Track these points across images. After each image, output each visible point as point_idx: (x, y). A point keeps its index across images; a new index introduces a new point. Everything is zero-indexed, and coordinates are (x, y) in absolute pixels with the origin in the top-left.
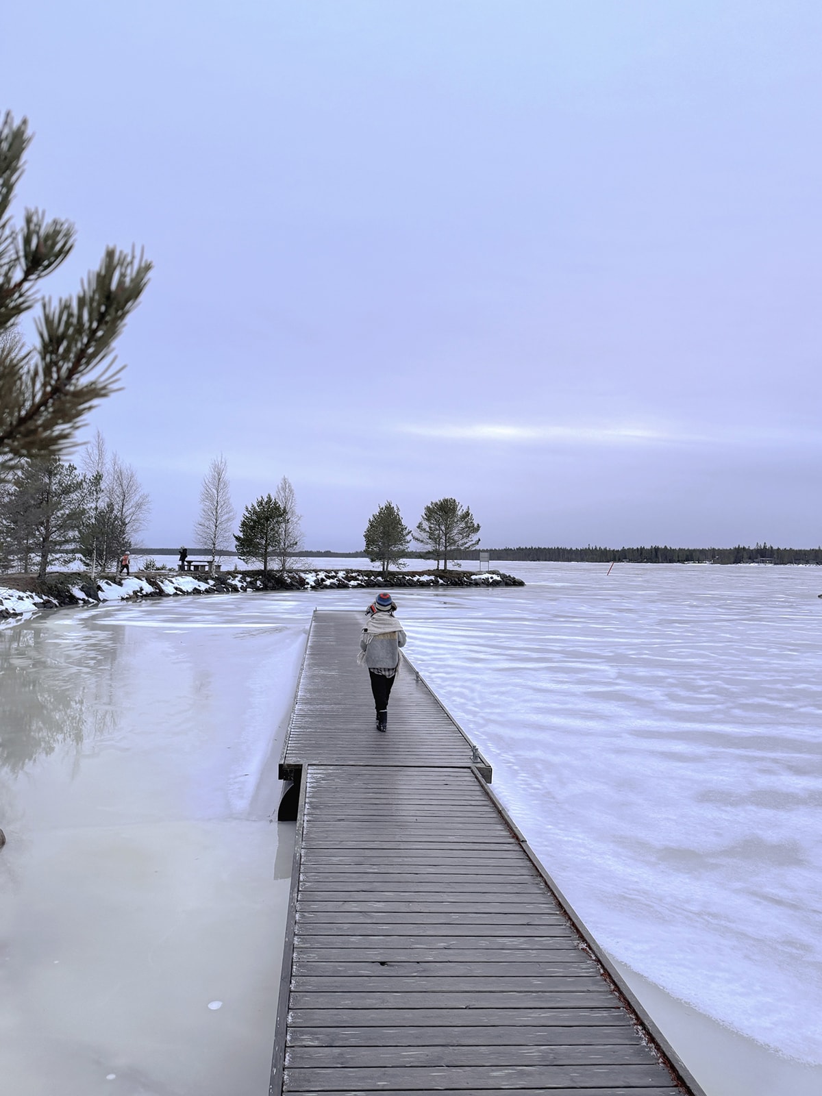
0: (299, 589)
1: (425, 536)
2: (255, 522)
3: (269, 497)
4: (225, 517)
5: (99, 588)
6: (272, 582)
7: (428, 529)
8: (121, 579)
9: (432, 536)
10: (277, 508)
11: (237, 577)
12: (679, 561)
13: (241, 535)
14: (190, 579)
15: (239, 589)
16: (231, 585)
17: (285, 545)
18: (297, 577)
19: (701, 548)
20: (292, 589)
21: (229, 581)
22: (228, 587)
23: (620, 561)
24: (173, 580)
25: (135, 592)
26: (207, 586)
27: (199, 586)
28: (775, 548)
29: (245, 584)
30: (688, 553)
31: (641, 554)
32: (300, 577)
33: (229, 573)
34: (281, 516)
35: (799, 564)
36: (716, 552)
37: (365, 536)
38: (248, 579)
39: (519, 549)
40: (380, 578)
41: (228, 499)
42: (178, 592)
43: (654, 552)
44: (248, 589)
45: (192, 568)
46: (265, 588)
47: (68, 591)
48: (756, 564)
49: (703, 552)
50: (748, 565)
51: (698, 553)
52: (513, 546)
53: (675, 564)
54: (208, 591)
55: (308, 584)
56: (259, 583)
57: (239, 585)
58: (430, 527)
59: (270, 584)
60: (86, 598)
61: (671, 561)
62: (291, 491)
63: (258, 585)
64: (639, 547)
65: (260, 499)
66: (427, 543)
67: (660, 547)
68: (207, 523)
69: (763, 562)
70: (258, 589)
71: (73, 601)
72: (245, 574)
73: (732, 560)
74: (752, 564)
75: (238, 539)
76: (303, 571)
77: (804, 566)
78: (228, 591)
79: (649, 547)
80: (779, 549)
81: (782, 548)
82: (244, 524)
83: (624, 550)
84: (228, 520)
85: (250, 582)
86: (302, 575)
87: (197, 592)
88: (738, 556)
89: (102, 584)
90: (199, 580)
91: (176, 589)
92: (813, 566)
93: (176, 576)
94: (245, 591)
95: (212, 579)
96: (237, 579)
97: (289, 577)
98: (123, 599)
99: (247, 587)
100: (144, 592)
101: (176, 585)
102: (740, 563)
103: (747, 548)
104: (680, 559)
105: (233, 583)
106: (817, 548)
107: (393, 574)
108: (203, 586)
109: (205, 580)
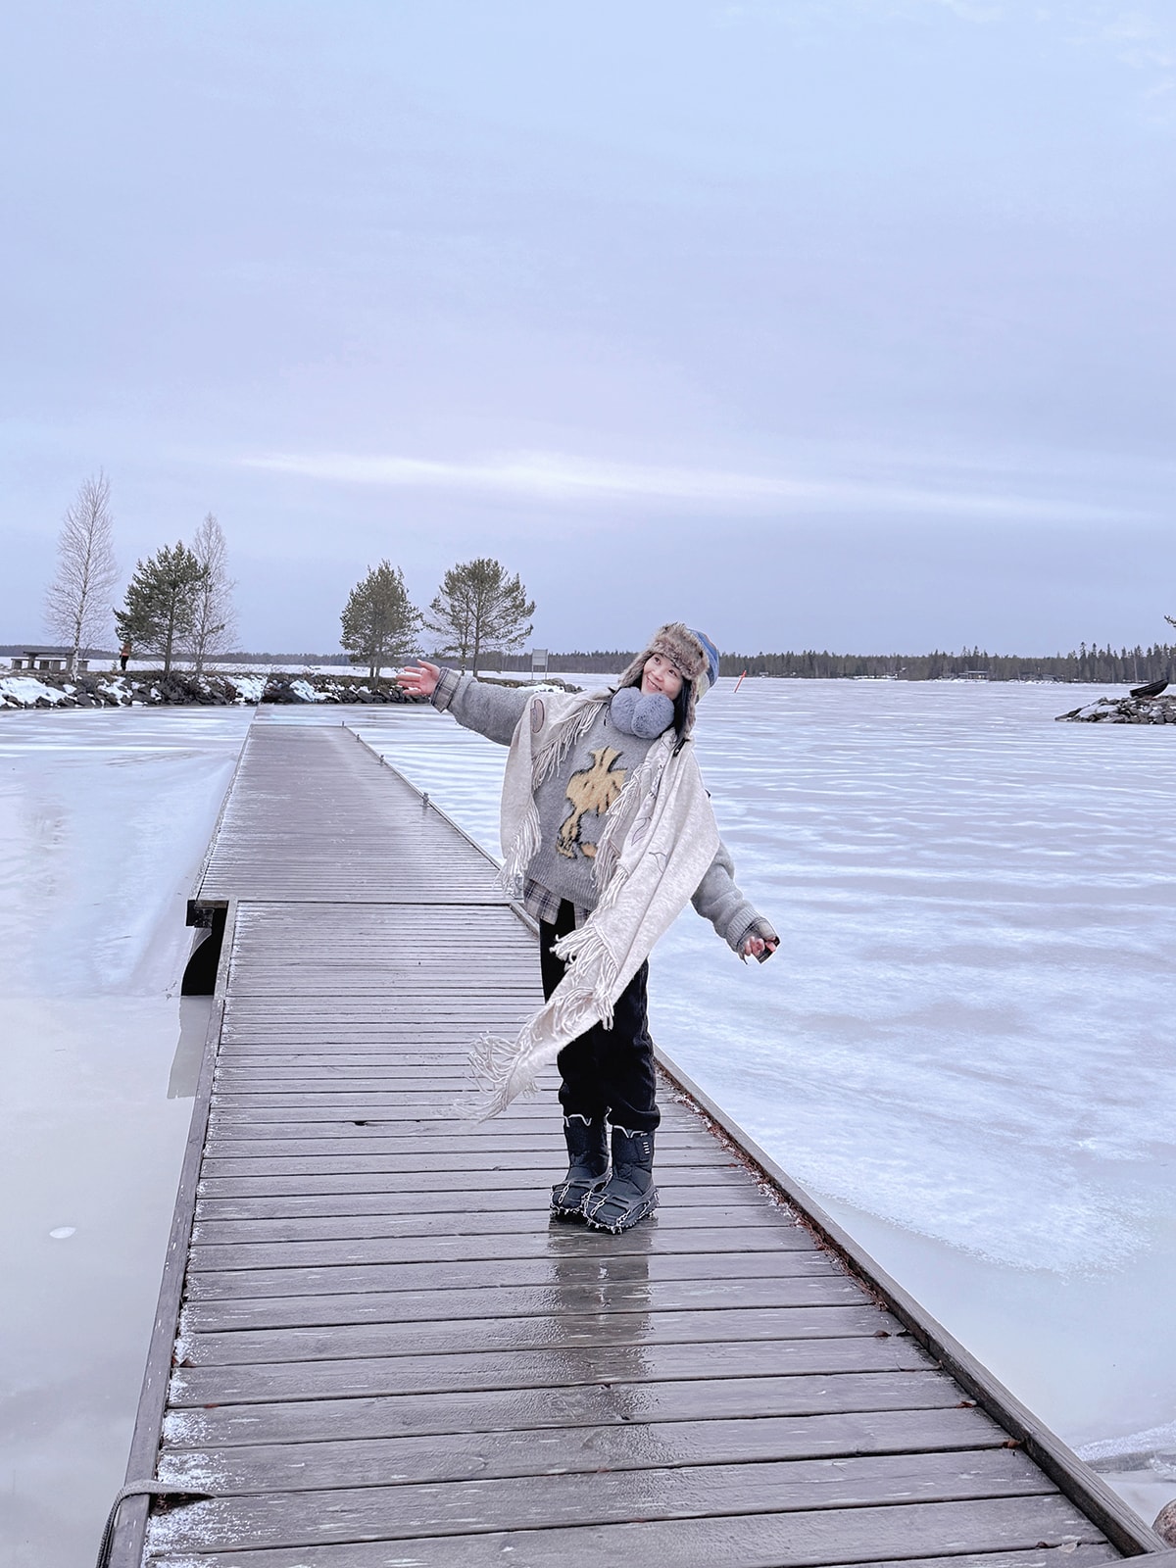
0: (224, 703)
1: (443, 621)
2: (152, 587)
3: (180, 549)
4: (100, 578)
6: (182, 692)
7: (449, 610)
9: (455, 622)
10: (193, 565)
11: (116, 680)
12: (845, 676)
13: (127, 611)
14: (32, 682)
15: (119, 702)
16: (105, 695)
17: (203, 627)
18: (222, 683)
19: (879, 656)
20: (213, 704)
21: (100, 687)
22: (99, 697)
23: (754, 674)
26: (61, 695)
27: (48, 695)
28: (991, 655)
29: (129, 693)
30: (860, 662)
31: (789, 662)
32: (228, 685)
33: (102, 674)
34: (198, 578)
35: (1027, 680)
36: (902, 662)
37: (343, 619)
38: (136, 686)
39: (597, 655)
40: (365, 689)
41: (108, 547)
42: (10, 704)
43: (807, 662)
44: (134, 702)
45: (37, 665)
46: (166, 701)
48: (962, 681)
49: (881, 660)
50: (949, 681)
51: (875, 662)
52: (587, 649)
53: (839, 680)
54: (62, 704)
55: (241, 695)
56: (154, 692)
57: (119, 694)
58: (452, 606)
59: (174, 695)
61: (834, 675)
62: (219, 539)
63: (153, 696)
64: (785, 653)
65: (163, 550)
66: (448, 633)
67: (817, 653)
68: (68, 588)
69: (973, 677)
70: (152, 703)
72: (131, 677)
73: (926, 674)
74: (956, 681)
75: (121, 617)
76: (232, 675)
77: (1035, 683)
78: (99, 705)
79: (800, 653)
80: (996, 657)
81: (1001, 655)
82: (133, 591)
83: (761, 657)
84: (107, 582)
85: (140, 691)
86: (232, 681)
87: (42, 703)
88: (936, 667)
90: (47, 684)
91: (7, 698)
92: (1048, 683)
93: (8, 676)
94: (130, 704)
95: (73, 683)
96: (115, 684)
97: (208, 683)
99: (133, 698)
101: (7, 692)
102: (937, 678)
103: (948, 654)
104: (847, 672)
105: (109, 690)
106: (1056, 657)
107: (388, 682)
108: (55, 695)
109: (60, 685)
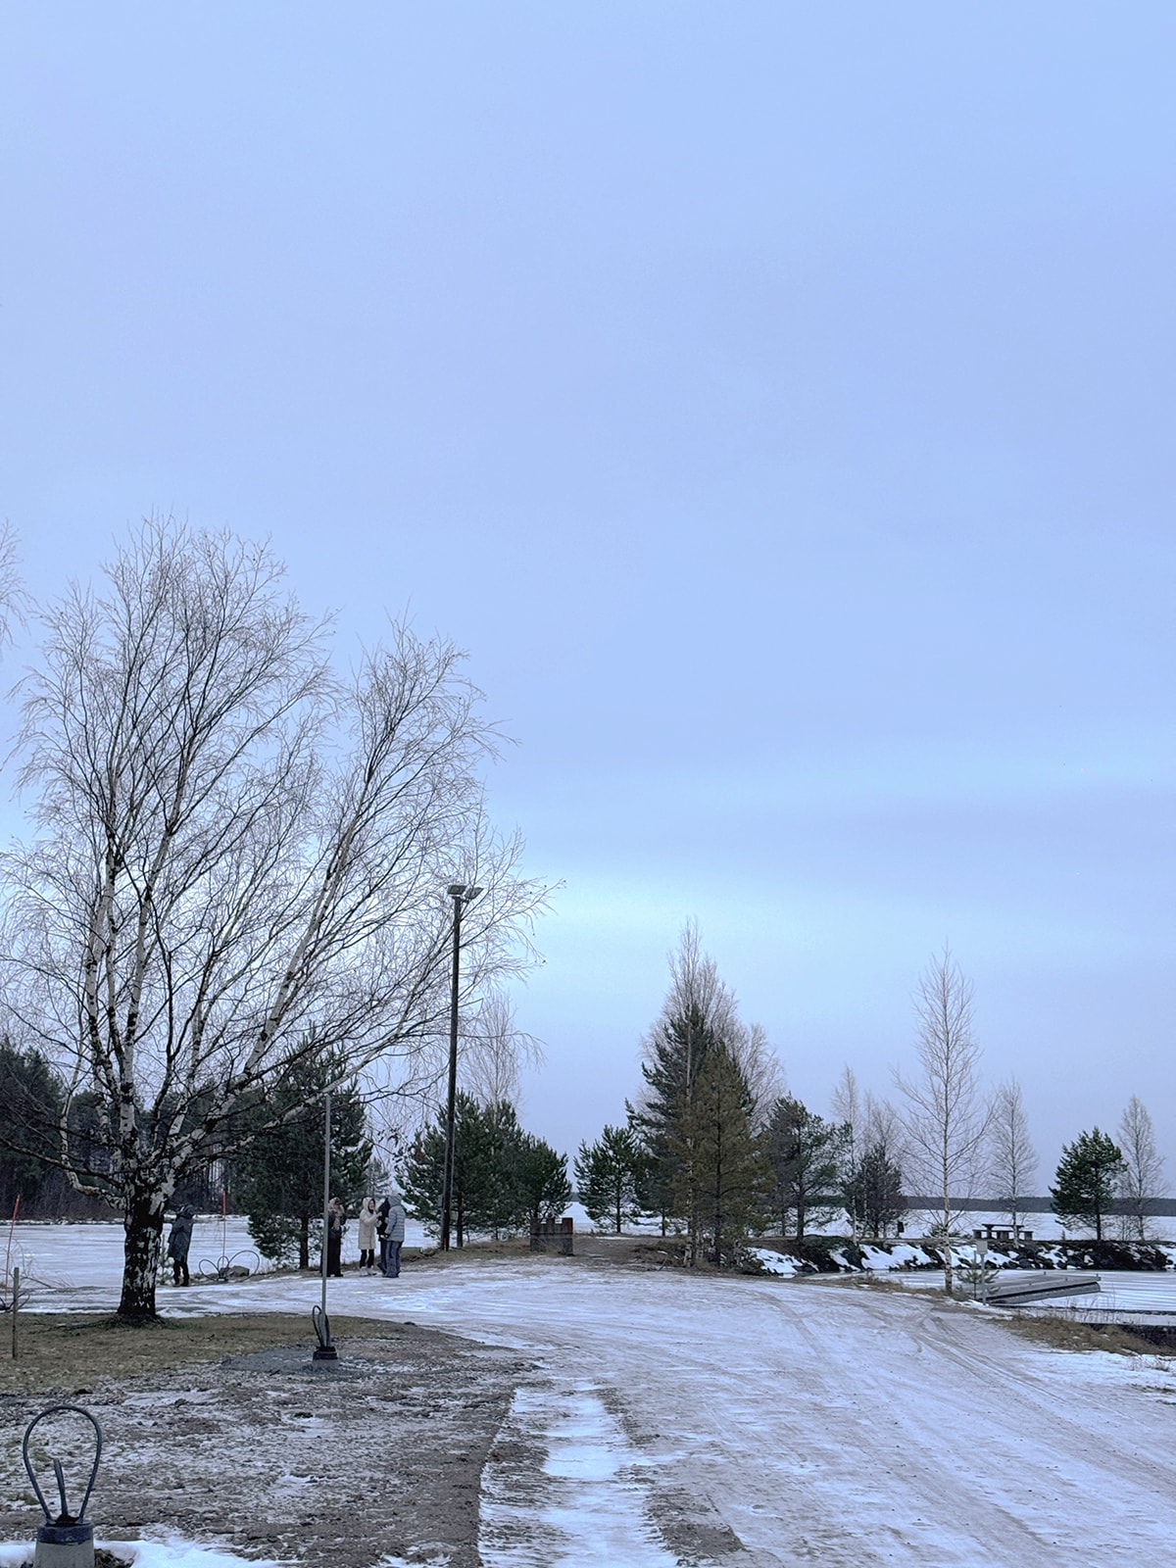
0: (1154, 1270)
2: (1076, 1169)
3: (1096, 1133)
4: (1025, 1163)
5: (863, 1255)
6: (1113, 1259)
8: (891, 1246)
11: (1053, 1248)
13: (1058, 1188)
15: (1055, 1266)
16: (1043, 1260)
18: (1153, 1251)
20: (1144, 1270)
21: (1041, 1254)
22: (1038, 1261)
24: (959, 1249)
25: (907, 1263)
26: (1007, 1260)
27: (995, 1259)
29: (1064, 1259)
32: (1158, 1252)
33: (1042, 1243)
38: (1071, 1253)
41: (1028, 1138)
42: (963, 1265)
44: (1069, 1267)
45: (994, 1235)
46: (1096, 1266)
47: (829, 1257)
54: (1006, 1266)
55: (1171, 1262)
56: (1087, 1258)
57: (1056, 1260)
59: (1104, 1262)
60: (848, 1265)
62: (1145, 1118)
63: (1086, 1261)
65: (1083, 1135)
70: (1084, 1267)
71: (834, 1267)
72: (1066, 1244)
75: (1054, 1193)
76: (1167, 1243)
78: (1037, 1267)
82: (1061, 1172)
84: (1030, 1168)
85: (1073, 1257)
86: (1164, 1250)
89: (867, 1249)
90: (994, 1250)
91: (962, 1260)
93: (965, 1244)
94: (1065, 1268)
95: (1015, 1250)
96: (1053, 1251)
97: (1139, 1252)
98: (891, 1269)
99: (1067, 1264)
100: (918, 1263)
101: (963, 1256)
105: (1047, 1256)
108: (1000, 1259)
109: (1005, 1252)
